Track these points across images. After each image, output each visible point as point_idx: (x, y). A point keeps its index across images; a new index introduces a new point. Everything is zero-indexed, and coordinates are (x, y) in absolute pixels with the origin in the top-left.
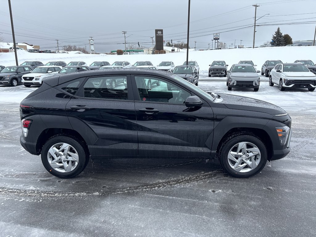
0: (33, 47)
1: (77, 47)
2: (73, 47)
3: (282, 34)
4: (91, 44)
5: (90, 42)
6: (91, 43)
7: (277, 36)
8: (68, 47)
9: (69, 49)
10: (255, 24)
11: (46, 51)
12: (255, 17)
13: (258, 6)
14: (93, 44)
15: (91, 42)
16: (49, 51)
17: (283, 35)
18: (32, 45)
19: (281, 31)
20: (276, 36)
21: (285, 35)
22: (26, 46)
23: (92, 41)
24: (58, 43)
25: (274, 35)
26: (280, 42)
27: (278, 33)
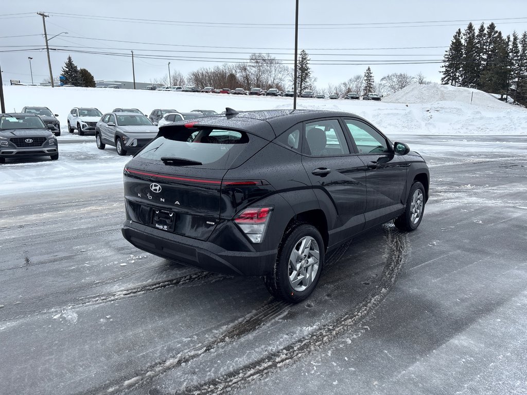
3: (76, 67)
7: (69, 70)
10: (47, 46)
12: (46, 34)
13: (46, 16)
17: (79, 69)
19: (75, 63)
20: (67, 69)
21: (82, 70)
25: (65, 68)
26: (76, 80)
27: (70, 64)
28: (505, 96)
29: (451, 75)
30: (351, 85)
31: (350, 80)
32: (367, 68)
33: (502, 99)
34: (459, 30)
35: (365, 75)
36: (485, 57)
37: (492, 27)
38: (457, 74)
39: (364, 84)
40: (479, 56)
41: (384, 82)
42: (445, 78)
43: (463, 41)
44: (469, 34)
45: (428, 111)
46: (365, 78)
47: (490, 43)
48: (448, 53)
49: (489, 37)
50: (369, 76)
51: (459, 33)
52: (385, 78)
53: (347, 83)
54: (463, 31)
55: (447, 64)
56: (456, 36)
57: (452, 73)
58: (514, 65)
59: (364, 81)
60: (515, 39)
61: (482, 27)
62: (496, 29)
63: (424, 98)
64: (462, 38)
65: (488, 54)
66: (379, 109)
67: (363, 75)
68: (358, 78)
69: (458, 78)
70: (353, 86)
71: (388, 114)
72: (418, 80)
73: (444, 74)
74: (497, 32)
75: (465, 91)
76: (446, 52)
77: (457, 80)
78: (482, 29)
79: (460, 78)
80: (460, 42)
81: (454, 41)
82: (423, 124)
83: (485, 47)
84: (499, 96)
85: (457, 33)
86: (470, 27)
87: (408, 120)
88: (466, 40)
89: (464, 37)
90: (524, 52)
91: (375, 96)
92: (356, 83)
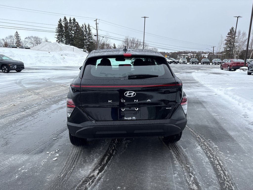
28: (85, 50)
29: (60, 39)
30: (8, 40)
31: (6, 38)
32: (16, 32)
33: (84, 51)
34: (61, 19)
35: (15, 36)
36: (73, 32)
37: (74, 20)
38: (63, 39)
39: (15, 41)
40: (71, 32)
41: (27, 40)
42: (58, 40)
43: (63, 24)
44: (65, 21)
45: (62, 55)
46: (16, 37)
47: (75, 27)
48: (57, 29)
49: (74, 24)
50: (17, 36)
51: (61, 20)
52: (27, 38)
53: (5, 39)
54: (62, 20)
55: (58, 34)
56: (59, 21)
57: (60, 38)
58: (86, 37)
59: (15, 39)
60: (85, 26)
61: (70, 19)
62: (76, 21)
63: (52, 49)
64: (62, 23)
65: (75, 32)
66: (37, 54)
67: (14, 35)
68: (11, 37)
69: (63, 41)
70: (8, 41)
71: (44, 56)
72: (45, 40)
73: (57, 39)
74: (76, 22)
75: (70, 47)
76: (56, 28)
77: (63, 42)
78: (70, 20)
79: (64, 41)
80: (62, 24)
81: (59, 24)
82: (62, 61)
83: (73, 28)
84: (83, 50)
85: (60, 20)
86: (65, 18)
87: (54, 59)
88: (64, 24)
89: (63, 23)
90: (89, 32)
91: (27, 47)
92: (10, 39)
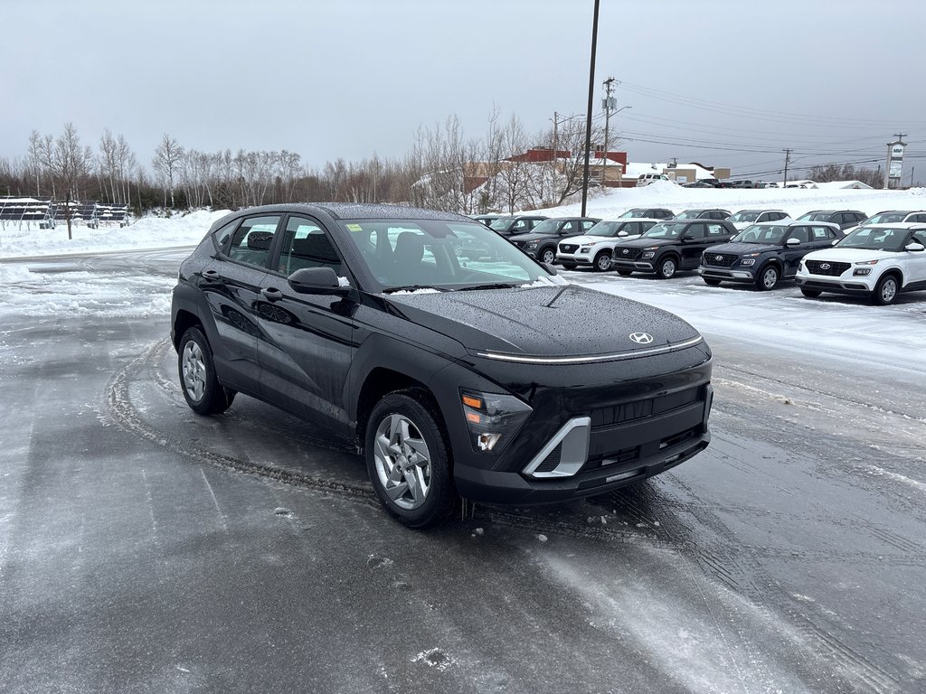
0: (712, 172)
1: (857, 168)
2: (842, 169)
4: (893, 159)
5: (889, 152)
6: (895, 154)
8: (825, 169)
9: (827, 174)
11: (739, 183)
14: (900, 159)
15: (896, 151)
16: (747, 182)
18: (710, 169)
22: (695, 170)
23: (899, 147)
24: (787, 159)
